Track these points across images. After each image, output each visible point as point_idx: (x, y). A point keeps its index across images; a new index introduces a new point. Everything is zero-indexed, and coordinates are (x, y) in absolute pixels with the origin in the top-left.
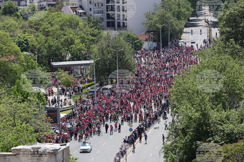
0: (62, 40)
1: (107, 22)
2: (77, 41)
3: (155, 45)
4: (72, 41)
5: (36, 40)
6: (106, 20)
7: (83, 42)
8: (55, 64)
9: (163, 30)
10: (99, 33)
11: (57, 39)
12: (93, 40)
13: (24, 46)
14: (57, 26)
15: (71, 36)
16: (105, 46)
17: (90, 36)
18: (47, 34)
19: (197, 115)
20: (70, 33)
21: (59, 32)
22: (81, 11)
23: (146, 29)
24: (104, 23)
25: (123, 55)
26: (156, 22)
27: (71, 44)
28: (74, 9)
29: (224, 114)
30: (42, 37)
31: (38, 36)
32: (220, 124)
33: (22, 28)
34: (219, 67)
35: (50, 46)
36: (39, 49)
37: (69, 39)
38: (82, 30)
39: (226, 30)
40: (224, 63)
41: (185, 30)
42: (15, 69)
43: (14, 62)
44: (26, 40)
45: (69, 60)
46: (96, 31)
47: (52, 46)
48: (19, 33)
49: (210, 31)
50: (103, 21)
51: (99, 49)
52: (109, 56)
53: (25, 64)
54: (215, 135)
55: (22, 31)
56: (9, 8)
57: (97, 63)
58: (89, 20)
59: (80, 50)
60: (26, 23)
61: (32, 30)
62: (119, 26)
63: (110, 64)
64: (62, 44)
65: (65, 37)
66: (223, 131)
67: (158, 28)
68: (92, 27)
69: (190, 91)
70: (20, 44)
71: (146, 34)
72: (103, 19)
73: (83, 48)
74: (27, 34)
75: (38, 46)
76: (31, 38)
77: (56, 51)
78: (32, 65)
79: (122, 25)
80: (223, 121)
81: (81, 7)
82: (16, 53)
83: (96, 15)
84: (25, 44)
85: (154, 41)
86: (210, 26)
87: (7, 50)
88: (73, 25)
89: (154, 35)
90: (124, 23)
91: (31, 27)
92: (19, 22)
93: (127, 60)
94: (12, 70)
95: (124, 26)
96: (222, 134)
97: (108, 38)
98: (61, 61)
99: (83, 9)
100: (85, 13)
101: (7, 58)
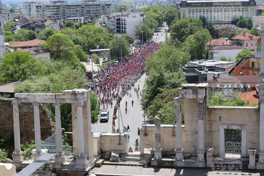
0: (95, 39)
1: (117, 30)
2: (102, 39)
3: (140, 41)
4: (99, 39)
5: (82, 39)
6: (116, 29)
7: (105, 40)
8: (91, 50)
9: (144, 34)
10: (113, 35)
11: (92, 38)
12: (110, 39)
13: (76, 42)
14: (92, 32)
15: (99, 37)
16: (115, 42)
17: (109, 37)
18: (88, 36)
19: (158, 75)
20: (99, 36)
21: (93, 35)
22: (104, 25)
23: (135, 33)
24: (115, 31)
25: (124, 46)
26: (140, 30)
27: (99, 41)
28: (101, 24)
29: (171, 74)
30: (85, 37)
31: (83, 37)
32: (169, 79)
33: (75, 33)
34: (168, 52)
35: (89, 42)
36: (84, 43)
37: (98, 39)
38: (104, 34)
39: (174, 34)
40: (171, 49)
41: (155, 34)
42: (71, 53)
43: (71, 50)
44: (77, 39)
45: (98, 49)
46: (111, 34)
47: (90, 42)
48: (74, 36)
49: (167, 34)
50: (115, 29)
51: (112, 43)
52: (117, 47)
53: (76, 50)
54: (166, 85)
55: (75, 34)
56: (69, 23)
57: (111, 50)
58: (108, 29)
59: (103, 44)
60: (77, 31)
61: (80, 34)
62: (122, 32)
63: (118, 51)
64: (95, 41)
65: (96, 38)
66: (171, 83)
67: (141, 33)
68: (109, 32)
69: (155, 63)
70: (74, 41)
71: (135, 36)
72: (115, 28)
73: (105, 43)
74: (78, 36)
75: (83, 42)
76: (80, 38)
77: (92, 44)
78: (80, 51)
79: (124, 31)
80: (170, 78)
81: (104, 23)
82: (72, 46)
83: (112, 27)
84: (77, 41)
85: (139, 39)
86: (167, 32)
87: (68, 44)
88: (100, 31)
89: (139, 36)
90: (125, 30)
91: (80, 33)
92: (74, 30)
93: (126, 49)
94: (70, 54)
95: (125, 32)
96: (170, 84)
97: (117, 38)
98: (94, 49)
99: (105, 24)
100: (106, 26)
101: (68, 48)
